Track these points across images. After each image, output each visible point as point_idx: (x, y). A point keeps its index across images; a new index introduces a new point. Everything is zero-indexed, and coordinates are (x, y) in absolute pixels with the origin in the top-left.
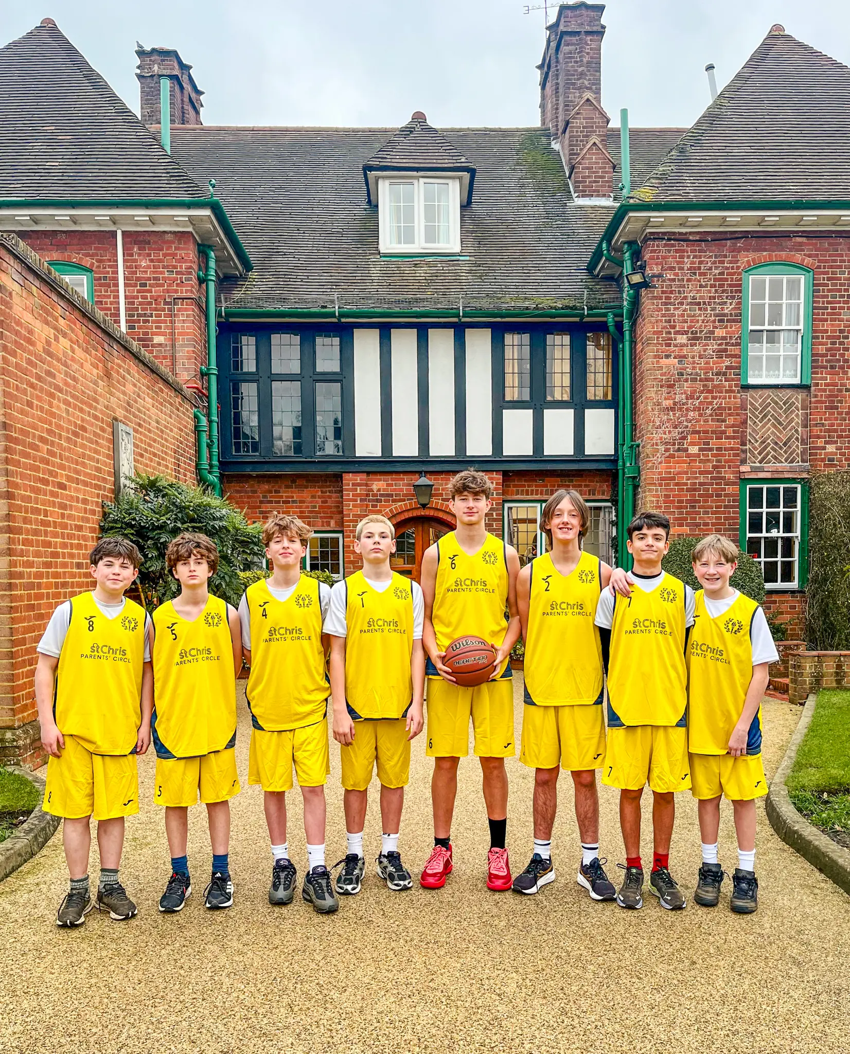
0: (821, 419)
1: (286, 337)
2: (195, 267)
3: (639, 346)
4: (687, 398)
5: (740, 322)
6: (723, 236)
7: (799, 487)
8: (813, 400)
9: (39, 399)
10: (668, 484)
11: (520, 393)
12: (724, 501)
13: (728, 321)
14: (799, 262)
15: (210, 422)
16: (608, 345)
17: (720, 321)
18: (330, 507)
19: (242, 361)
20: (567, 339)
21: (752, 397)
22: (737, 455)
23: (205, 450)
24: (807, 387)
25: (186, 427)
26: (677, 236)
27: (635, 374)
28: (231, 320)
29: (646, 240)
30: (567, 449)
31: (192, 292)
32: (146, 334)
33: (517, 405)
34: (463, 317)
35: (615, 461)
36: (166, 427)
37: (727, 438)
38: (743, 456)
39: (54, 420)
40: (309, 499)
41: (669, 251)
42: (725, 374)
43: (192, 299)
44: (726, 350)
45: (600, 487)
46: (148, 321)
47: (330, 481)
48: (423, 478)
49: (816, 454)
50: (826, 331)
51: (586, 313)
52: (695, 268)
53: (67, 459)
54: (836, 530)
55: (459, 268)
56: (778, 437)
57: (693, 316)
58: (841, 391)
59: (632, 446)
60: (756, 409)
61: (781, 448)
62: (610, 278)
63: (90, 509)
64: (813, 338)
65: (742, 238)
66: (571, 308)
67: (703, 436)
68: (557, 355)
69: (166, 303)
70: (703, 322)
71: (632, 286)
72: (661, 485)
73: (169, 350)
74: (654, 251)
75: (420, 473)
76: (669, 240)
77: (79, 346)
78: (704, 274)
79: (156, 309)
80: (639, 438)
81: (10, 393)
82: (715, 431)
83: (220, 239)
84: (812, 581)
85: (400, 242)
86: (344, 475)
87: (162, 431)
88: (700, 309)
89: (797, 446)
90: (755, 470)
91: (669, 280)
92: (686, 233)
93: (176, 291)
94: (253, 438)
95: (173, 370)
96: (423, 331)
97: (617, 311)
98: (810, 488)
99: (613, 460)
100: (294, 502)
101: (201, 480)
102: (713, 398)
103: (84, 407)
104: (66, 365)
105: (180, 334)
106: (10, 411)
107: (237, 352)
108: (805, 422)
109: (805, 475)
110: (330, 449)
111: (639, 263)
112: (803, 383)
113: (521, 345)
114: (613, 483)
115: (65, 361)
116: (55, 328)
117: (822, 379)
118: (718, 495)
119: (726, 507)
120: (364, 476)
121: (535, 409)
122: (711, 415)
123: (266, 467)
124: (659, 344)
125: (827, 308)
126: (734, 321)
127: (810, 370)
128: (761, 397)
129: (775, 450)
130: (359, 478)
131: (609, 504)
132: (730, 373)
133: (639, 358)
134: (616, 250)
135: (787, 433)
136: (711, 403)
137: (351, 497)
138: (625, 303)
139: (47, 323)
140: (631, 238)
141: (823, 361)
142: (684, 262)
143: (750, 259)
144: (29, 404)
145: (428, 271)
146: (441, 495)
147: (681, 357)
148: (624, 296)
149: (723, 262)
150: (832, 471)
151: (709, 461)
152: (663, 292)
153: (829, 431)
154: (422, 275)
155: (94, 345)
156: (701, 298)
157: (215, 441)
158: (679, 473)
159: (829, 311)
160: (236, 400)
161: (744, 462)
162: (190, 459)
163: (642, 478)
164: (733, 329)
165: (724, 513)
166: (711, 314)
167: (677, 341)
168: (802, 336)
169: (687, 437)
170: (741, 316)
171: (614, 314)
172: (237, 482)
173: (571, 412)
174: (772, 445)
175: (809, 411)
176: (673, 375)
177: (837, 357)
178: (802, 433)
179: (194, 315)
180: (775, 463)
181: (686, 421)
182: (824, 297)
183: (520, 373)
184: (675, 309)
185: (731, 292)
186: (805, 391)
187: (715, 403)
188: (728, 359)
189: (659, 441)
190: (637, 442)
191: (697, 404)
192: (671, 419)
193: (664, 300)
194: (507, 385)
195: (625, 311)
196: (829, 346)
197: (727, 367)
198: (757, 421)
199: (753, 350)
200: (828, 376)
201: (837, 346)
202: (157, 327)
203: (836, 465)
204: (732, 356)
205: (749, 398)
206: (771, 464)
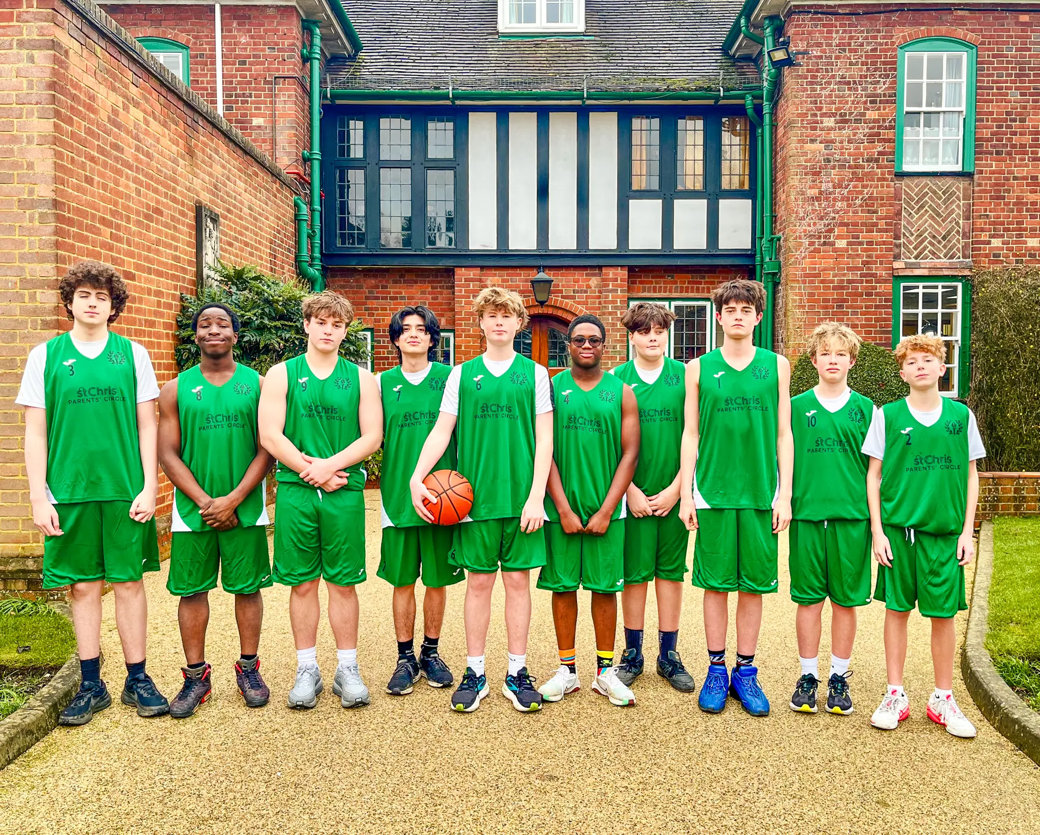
0: (985, 210)
1: (396, 122)
2: (299, 44)
3: (781, 131)
4: (834, 187)
5: (895, 103)
6: (878, 9)
7: (960, 285)
8: (976, 189)
9: (101, 175)
10: (812, 282)
11: (649, 182)
12: (874, 300)
13: (881, 102)
14: (961, 37)
15: (312, 211)
16: (745, 130)
17: (871, 102)
18: (441, 304)
19: (349, 147)
20: (700, 124)
21: (908, 186)
22: (891, 250)
23: (305, 241)
24: (970, 175)
25: (284, 215)
26: (825, 10)
27: (776, 161)
28: (338, 102)
29: (790, 13)
30: (699, 242)
31: (294, 70)
32: (245, 115)
33: (645, 194)
34: (588, 99)
35: (753, 256)
36: (260, 214)
37: (879, 231)
38: (897, 251)
39: (120, 200)
40: (418, 295)
41: (816, 26)
42: (877, 160)
43: (295, 78)
44: (879, 134)
46: (247, 102)
47: (442, 276)
48: (541, 273)
49: (980, 249)
50: (992, 113)
51: (722, 95)
52: (844, 44)
53: (137, 245)
54: (1004, 334)
55: (584, 48)
56: (937, 231)
57: (842, 97)
58: (1007, 179)
59: (772, 240)
60: (912, 199)
61: (939, 242)
62: (747, 58)
63: (164, 302)
64: (977, 120)
65: (897, 11)
66: (706, 89)
67: (852, 228)
68: (690, 141)
69: (266, 82)
70: (853, 104)
71: (775, 64)
72: (804, 282)
73: (269, 133)
74: (799, 26)
75: (538, 267)
76: (816, 13)
77: (155, 118)
78: (855, 51)
79: (255, 89)
80: (780, 230)
81: (62, 166)
82: (866, 223)
83: (326, 14)
84: (975, 390)
85: (520, 22)
86: (456, 269)
87: (256, 219)
88: (850, 89)
89: (958, 241)
90: (909, 266)
91: (815, 57)
92: (835, 6)
93: (278, 70)
94: (359, 229)
95: (273, 155)
96: (543, 113)
97: (756, 92)
98: (973, 286)
99: (750, 255)
100: (402, 298)
101: (301, 274)
102: (863, 186)
103: (160, 187)
104: (137, 138)
105: (282, 116)
106: (62, 187)
107: (344, 137)
108: (966, 214)
109: (967, 273)
110: (442, 243)
111: (781, 40)
112: (965, 170)
113: (650, 130)
115: (137, 134)
116: (125, 96)
117: (987, 166)
118: (868, 294)
119: (877, 307)
120: (477, 271)
121: (664, 199)
122: (861, 206)
123: (373, 260)
124: (804, 127)
125: (992, 88)
126: (887, 102)
127: (973, 156)
128: (917, 186)
129: (933, 245)
130: (472, 273)
132: (883, 159)
133: (781, 144)
134: (756, 27)
135: (948, 226)
136: (861, 192)
137: (463, 293)
138: (765, 84)
139: (114, 89)
140: (773, 12)
141: (987, 146)
142: (832, 37)
143: (906, 33)
144: (89, 180)
145: (550, 52)
146: (561, 292)
147: (827, 141)
148: (764, 75)
149: (875, 37)
150: (998, 267)
151: (858, 255)
152: (808, 71)
153: (994, 223)
154: (544, 55)
155: (173, 118)
156: (851, 76)
157: (318, 231)
158: (825, 269)
159: (995, 91)
160: (342, 188)
161: (897, 257)
162: (289, 251)
163: (783, 275)
164: (887, 110)
165: (875, 313)
166: (862, 95)
167: (824, 125)
168: (964, 119)
169: (834, 229)
170: (895, 96)
171: (753, 96)
172: (342, 276)
173: (704, 202)
174: (929, 239)
175: (971, 201)
176: (819, 161)
177: (1004, 142)
178: (964, 226)
179: (296, 96)
180: (932, 259)
181: (833, 212)
182: (989, 75)
183: (649, 160)
184: (822, 89)
185: (885, 70)
186: (967, 179)
187: (865, 192)
188: (881, 144)
189: (803, 234)
190: (777, 236)
191: (846, 193)
192: (817, 210)
193: (809, 80)
194: (634, 173)
195: (765, 93)
196: (995, 129)
197: (880, 153)
198: (912, 212)
199: (909, 133)
200: (994, 163)
201: (1004, 129)
202: (256, 109)
203: (1002, 261)
204: (885, 141)
205: (904, 187)
206: (928, 260)
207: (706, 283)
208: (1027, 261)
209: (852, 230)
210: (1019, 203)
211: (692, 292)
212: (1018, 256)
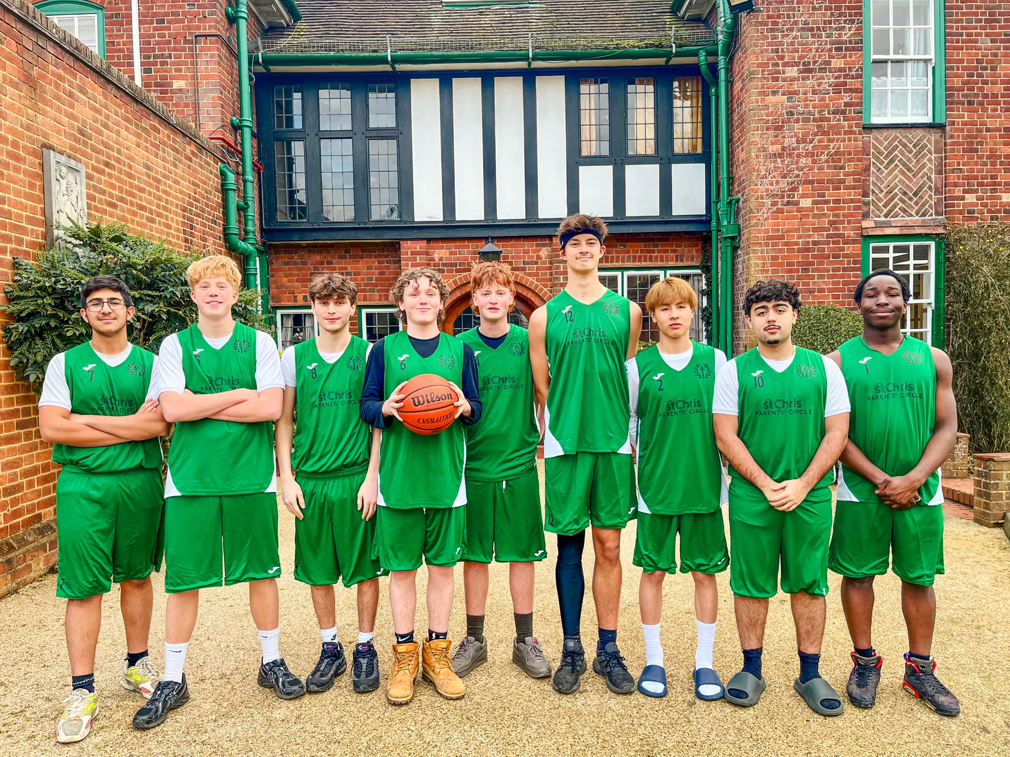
0: (959, 164)
2: (222, 1)
3: (738, 86)
4: (798, 142)
5: (861, 50)
7: (932, 244)
8: (948, 141)
10: (776, 244)
11: (599, 148)
12: (842, 263)
13: (847, 49)
15: (245, 181)
16: (697, 92)
17: (837, 49)
18: (388, 279)
20: (650, 85)
21: (877, 139)
22: (859, 208)
23: (235, 212)
24: (941, 127)
25: (205, 183)
27: (732, 120)
28: (273, 69)
30: (652, 209)
31: (216, 28)
32: (165, 78)
33: (595, 160)
34: (533, 60)
35: (708, 222)
36: (164, 176)
37: (847, 188)
38: (865, 209)
40: (365, 271)
42: (844, 112)
43: (217, 36)
44: (845, 84)
45: (689, 252)
46: (166, 63)
47: (388, 250)
48: (490, 244)
49: (953, 205)
50: (962, 61)
51: (674, 51)
55: (529, 15)
56: (908, 187)
57: (804, 44)
58: (980, 130)
59: (730, 202)
60: (881, 153)
61: (910, 199)
62: (698, 18)
64: (947, 69)
66: (657, 46)
67: (817, 185)
68: (640, 104)
69: (186, 42)
70: (817, 51)
71: (733, 9)
72: (767, 245)
73: (191, 96)
75: (486, 239)
79: (175, 49)
80: (738, 192)
82: (832, 180)
86: (401, 243)
87: (157, 181)
88: (813, 36)
89: (930, 197)
90: (879, 225)
91: (776, 2)
93: (198, 28)
94: (300, 203)
95: (196, 120)
96: (487, 79)
97: (710, 48)
98: (947, 245)
99: (704, 221)
101: (231, 248)
102: (829, 141)
105: (205, 77)
108: (938, 169)
109: (940, 231)
112: (937, 121)
113: (599, 93)
114: (703, 248)
117: (959, 116)
118: (836, 256)
119: (844, 269)
120: (424, 244)
121: (615, 165)
122: (827, 161)
123: (315, 235)
124: (765, 78)
125: (962, 35)
126: (854, 49)
127: (944, 107)
128: (886, 139)
129: (903, 202)
130: (419, 246)
131: (699, 271)
132: (850, 110)
133: (738, 99)
135: (918, 181)
136: (827, 147)
138: (720, 37)
141: (958, 96)
145: (494, 19)
147: (790, 93)
148: (719, 28)
150: (973, 225)
151: (824, 215)
152: (769, 17)
153: (967, 178)
154: (488, 22)
156: (814, 22)
157: (251, 204)
158: (789, 231)
159: (964, 37)
160: (280, 161)
161: (866, 216)
162: (214, 222)
163: (743, 238)
164: (853, 58)
165: (842, 276)
166: (826, 41)
167: (787, 75)
168: (934, 67)
169: (798, 188)
170: (862, 43)
171: (706, 52)
172: (286, 252)
173: (657, 167)
174: (900, 195)
175: (943, 155)
176: (781, 115)
177: (975, 92)
178: (936, 181)
179: (219, 55)
180: (903, 216)
181: (797, 169)
182: (957, 21)
183: (599, 125)
184: (783, 37)
185: (850, 15)
186: (938, 131)
187: (831, 147)
188: (847, 94)
189: (765, 193)
190: (736, 197)
191: (810, 148)
192: (779, 168)
193: (770, 27)
194: (583, 138)
195: (720, 46)
196: (966, 78)
197: (846, 104)
198: (881, 167)
199: (875, 83)
200: (966, 113)
201: (975, 78)
202: (176, 70)
203: (977, 218)
204: (852, 90)
205: (872, 141)
206: (898, 218)
207: (659, 251)
208: (1003, 218)
209: (818, 188)
210: (993, 156)
211: (645, 261)
212: (993, 212)
